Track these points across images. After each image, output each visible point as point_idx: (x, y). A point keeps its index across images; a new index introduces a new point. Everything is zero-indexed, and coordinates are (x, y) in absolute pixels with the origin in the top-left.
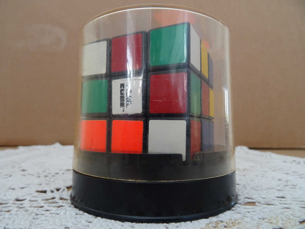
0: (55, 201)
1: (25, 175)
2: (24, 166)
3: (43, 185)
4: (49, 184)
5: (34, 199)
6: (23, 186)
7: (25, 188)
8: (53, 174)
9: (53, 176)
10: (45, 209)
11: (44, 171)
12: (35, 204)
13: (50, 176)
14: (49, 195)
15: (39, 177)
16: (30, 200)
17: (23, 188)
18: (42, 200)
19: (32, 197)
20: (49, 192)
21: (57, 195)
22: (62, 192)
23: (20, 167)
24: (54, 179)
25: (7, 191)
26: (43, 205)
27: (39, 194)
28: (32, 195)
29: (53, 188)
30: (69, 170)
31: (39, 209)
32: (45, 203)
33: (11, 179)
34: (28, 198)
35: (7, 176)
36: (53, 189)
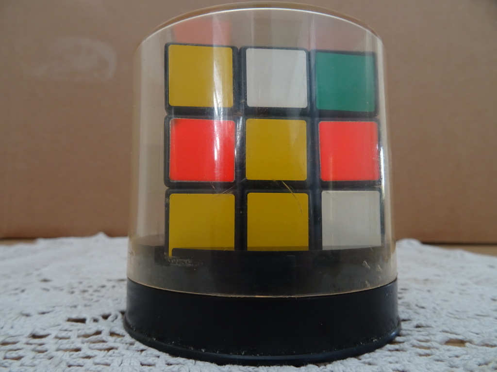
0: (101, 338)
1: (48, 290)
2: (46, 272)
3: (79, 307)
4: (89, 306)
5: (64, 334)
6: (44, 310)
7: (48, 312)
8: (95, 287)
9: (96, 291)
10: (84, 353)
11: (81, 283)
12: (65, 344)
13: (91, 291)
14: (90, 327)
15: (73, 293)
16: (56, 337)
17: (43, 313)
18: (79, 337)
19: (61, 330)
20: (90, 321)
21: (103, 326)
22: (113, 321)
23: (39, 275)
24: (98, 296)
25: (16, 318)
26: (79, 345)
27: (72, 325)
28: (60, 327)
29: (97, 314)
30: (122, 280)
31: (73, 355)
32: (83, 343)
33: (23, 295)
34: (54, 333)
35: (18, 291)
36: (97, 317)
